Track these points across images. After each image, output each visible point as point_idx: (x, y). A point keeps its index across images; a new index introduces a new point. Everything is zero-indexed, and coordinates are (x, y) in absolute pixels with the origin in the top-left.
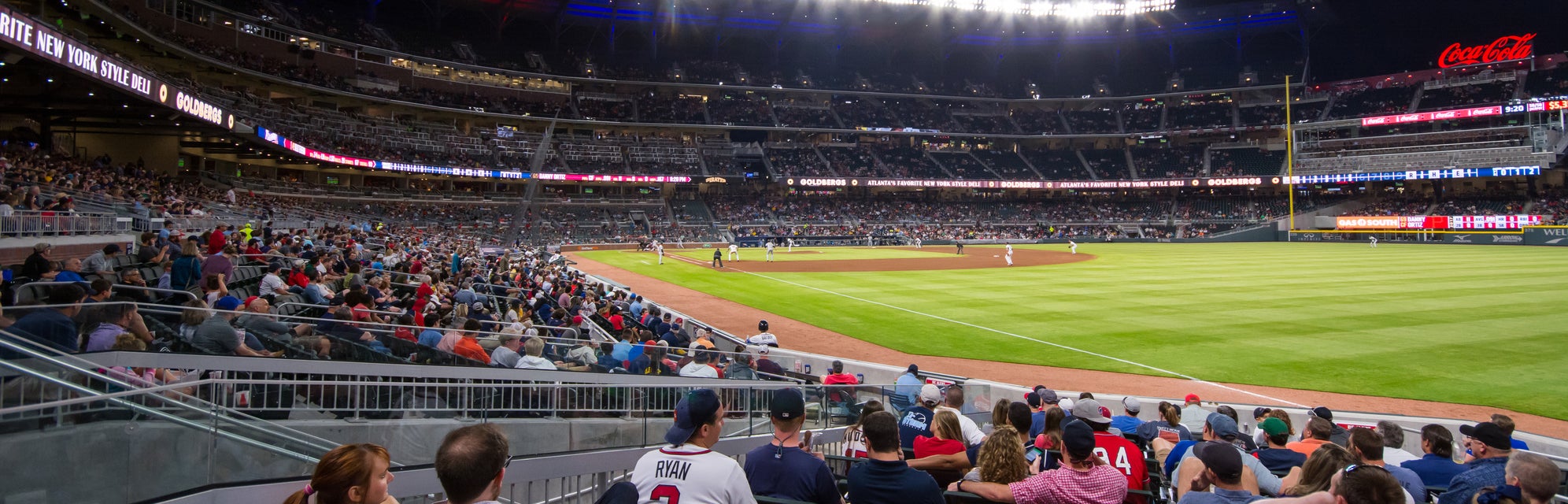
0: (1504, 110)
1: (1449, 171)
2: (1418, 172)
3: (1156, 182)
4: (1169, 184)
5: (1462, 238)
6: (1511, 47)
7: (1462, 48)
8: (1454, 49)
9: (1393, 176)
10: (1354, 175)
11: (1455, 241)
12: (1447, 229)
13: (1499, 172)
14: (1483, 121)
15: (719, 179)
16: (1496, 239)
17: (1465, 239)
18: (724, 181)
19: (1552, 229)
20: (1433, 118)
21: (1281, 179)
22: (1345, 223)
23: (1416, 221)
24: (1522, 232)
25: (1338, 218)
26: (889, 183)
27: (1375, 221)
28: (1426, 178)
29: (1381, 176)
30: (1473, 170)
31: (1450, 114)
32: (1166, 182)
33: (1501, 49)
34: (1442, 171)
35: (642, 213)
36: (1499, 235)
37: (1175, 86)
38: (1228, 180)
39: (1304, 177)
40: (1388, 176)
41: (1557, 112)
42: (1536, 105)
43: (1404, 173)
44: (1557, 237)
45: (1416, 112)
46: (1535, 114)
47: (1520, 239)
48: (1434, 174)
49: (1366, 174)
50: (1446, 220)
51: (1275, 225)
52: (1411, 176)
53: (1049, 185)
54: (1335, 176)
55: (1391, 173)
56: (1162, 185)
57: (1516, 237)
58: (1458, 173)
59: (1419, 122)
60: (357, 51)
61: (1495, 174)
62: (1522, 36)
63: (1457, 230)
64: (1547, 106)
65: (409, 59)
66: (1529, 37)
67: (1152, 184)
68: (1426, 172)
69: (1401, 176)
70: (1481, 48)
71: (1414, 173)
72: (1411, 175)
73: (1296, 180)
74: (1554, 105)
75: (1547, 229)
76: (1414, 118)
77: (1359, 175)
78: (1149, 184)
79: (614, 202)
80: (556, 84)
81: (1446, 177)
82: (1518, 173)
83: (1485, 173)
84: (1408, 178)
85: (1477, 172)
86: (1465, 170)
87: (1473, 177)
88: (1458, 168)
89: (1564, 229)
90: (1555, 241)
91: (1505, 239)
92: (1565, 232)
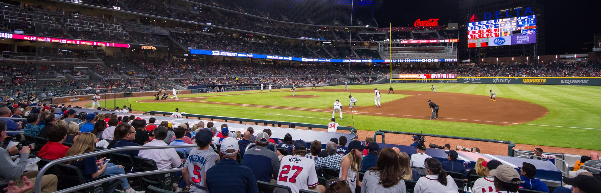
0: (439, 41)
1: (434, 59)
2: (425, 60)
6: (433, 22)
7: (421, 21)
8: (418, 21)
9: (418, 61)
10: (407, 60)
11: (440, 82)
12: (431, 79)
14: (434, 44)
15: (151, 47)
16: (450, 81)
17: (442, 81)
18: (155, 49)
19: (466, 78)
20: (421, 42)
21: (383, 60)
22: (402, 76)
23: (422, 76)
24: (457, 79)
25: (400, 75)
27: (409, 76)
29: (415, 61)
30: (440, 59)
31: (425, 41)
33: (430, 22)
34: (432, 59)
36: (451, 80)
37: (336, 23)
39: (391, 60)
41: (452, 43)
42: (447, 41)
43: (421, 60)
44: (468, 81)
45: (416, 40)
46: (446, 43)
47: (456, 81)
48: (430, 60)
49: (410, 60)
50: (430, 75)
51: (386, 77)
54: (401, 60)
55: (418, 60)
57: (455, 81)
58: (436, 60)
59: (417, 43)
61: (446, 61)
62: (435, 19)
63: (433, 79)
64: (450, 41)
66: (437, 20)
68: (427, 59)
70: (425, 21)
72: (423, 60)
73: (389, 61)
74: (451, 41)
75: (465, 78)
76: (416, 42)
81: (433, 61)
82: (451, 61)
83: (443, 60)
84: (422, 61)
85: (441, 60)
86: (438, 59)
87: (440, 62)
88: (436, 58)
89: (470, 78)
90: (467, 82)
91: (453, 81)
92: (470, 79)
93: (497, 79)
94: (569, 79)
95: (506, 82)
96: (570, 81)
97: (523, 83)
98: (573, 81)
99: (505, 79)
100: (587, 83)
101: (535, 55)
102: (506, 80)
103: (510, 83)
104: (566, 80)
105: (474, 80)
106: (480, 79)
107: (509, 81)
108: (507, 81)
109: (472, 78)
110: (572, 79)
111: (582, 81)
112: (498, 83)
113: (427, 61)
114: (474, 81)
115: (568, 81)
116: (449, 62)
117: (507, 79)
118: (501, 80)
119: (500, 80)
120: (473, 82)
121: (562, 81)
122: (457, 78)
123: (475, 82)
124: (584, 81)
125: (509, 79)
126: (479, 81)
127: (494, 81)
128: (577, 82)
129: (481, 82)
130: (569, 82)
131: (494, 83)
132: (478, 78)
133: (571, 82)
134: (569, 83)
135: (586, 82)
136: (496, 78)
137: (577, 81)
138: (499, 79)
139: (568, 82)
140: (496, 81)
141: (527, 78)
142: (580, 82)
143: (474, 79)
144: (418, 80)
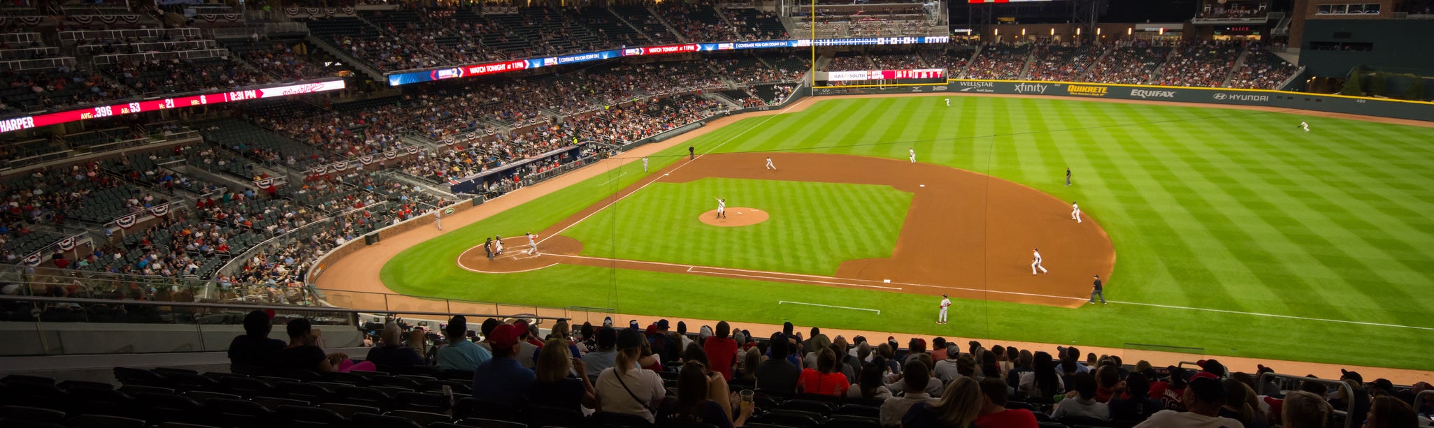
1: (902, 38)
2: (885, 39)
5: (917, 88)
9: (870, 41)
10: (846, 39)
11: (914, 91)
12: (894, 81)
13: (929, 40)
16: (934, 89)
19: (965, 81)
22: (833, 76)
23: (877, 75)
24: (947, 84)
25: (830, 73)
28: (889, 43)
29: (863, 42)
30: (915, 39)
34: (898, 39)
40: (868, 41)
43: (876, 39)
44: (968, 87)
47: (946, 88)
50: (893, 72)
51: (803, 83)
52: (881, 41)
54: (834, 41)
55: (869, 39)
57: (943, 87)
58: (907, 41)
61: (926, 42)
69: (875, 41)
71: (883, 39)
75: (962, 81)
81: (900, 43)
82: (937, 41)
83: (921, 40)
84: (879, 43)
85: (917, 40)
86: (911, 38)
87: (915, 43)
88: (907, 36)
89: (973, 82)
90: (966, 90)
91: (939, 88)
92: (973, 84)
93: (1022, 85)
94: (1145, 89)
95: (1038, 90)
96: (1147, 92)
97: (1068, 94)
98: (1151, 92)
99: (1036, 84)
100: (1172, 96)
101: (1093, 23)
102: (1038, 86)
103: (1045, 94)
104: (1140, 91)
105: (980, 86)
106: (991, 85)
107: (1043, 90)
108: (1040, 88)
109: (976, 82)
110: (1149, 89)
111: (1165, 94)
112: (1024, 93)
114: (980, 89)
115: (1143, 92)
116: (932, 43)
117: (1041, 84)
118: (1030, 88)
119: (1029, 86)
120: (978, 90)
121: (1133, 93)
122: (948, 79)
123: (983, 90)
124: (1167, 94)
125: (1044, 85)
126: (990, 88)
127: (1017, 87)
128: (1157, 95)
129: (993, 91)
130: (1144, 94)
131: (1017, 93)
132: (988, 83)
133: (1148, 94)
134: (1144, 97)
135: (1171, 94)
136: (1021, 83)
137: (1158, 93)
138: (1026, 84)
139: (1142, 95)
140: (1020, 88)
141: (1075, 85)
142: (1162, 95)
143: (981, 84)
144: (869, 88)
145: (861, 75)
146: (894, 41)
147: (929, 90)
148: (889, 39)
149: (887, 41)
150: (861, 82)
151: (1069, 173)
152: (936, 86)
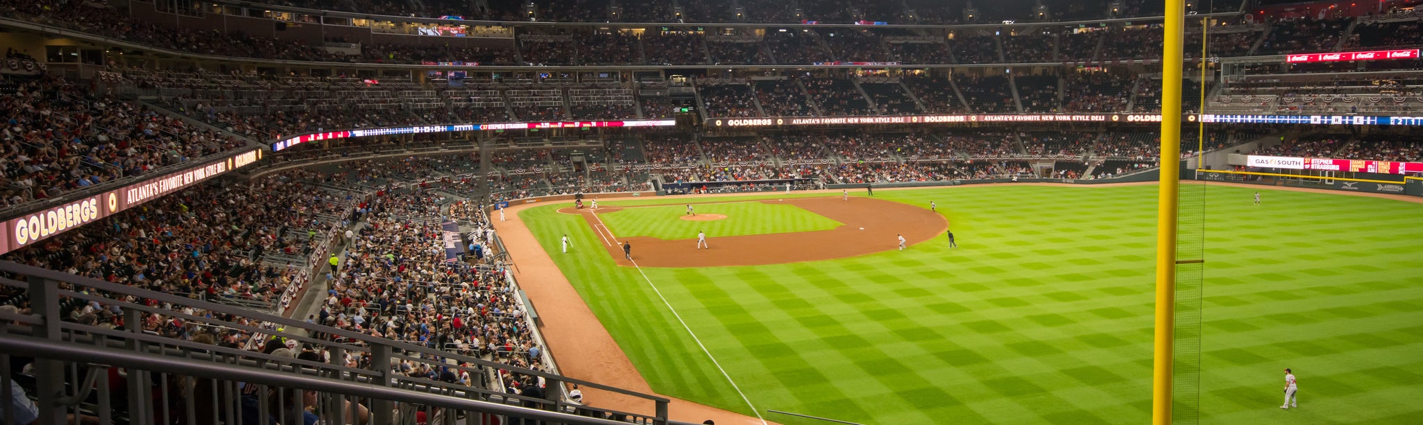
1: (1351, 117)
2: (1323, 117)
3: (1078, 117)
4: (1090, 118)
5: (1350, 185)
9: (1300, 120)
10: (1263, 116)
11: (1343, 187)
13: (1397, 121)
16: (1380, 188)
17: (1352, 186)
20: (1354, 58)
21: (1197, 117)
22: (1253, 161)
23: (1325, 164)
24: (1404, 183)
25: (1247, 157)
26: (813, 122)
28: (1329, 122)
29: (1288, 119)
30: (1372, 117)
31: (1369, 55)
32: (1087, 117)
34: (1343, 117)
35: (582, 155)
37: (1116, 10)
38: (1146, 117)
39: (1218, 116)
40: (1295, 119)
43: (1309, 117)
45: (1341, 50)
47: (1402, 189)
49: (1274, 117)
51: (1185, 163)
52: (1315, 120)
53: (973, 118)
54: (1247, 117)
55: (1297, 117)
56: (1084, 119)
57: (1396, 187)
58: (1359, 120)
59: (1339, 62)
60: (322, 17)
65: (367, 18)
67: (1074, 118)
69: (1307, 120)
71: (1319, 118)
73: (1210, 118)
76: (1337, 57)
77: (1268, 116)
78: (1071, 118)
79: (557, 144)
80: (500, 29)
81: (1347, 123)
83: (1383, 121)
84: (1312, 122)
85: (1376, 120)
86: (1365, 118)
87: (1372, 125)
88: (1359, 114)
91: (1389, 188)
113: (1330, 122)
116: (1403, 125)
122: (1406, 177)
144: (1310, 179)
145: (1296, 163)
146: (1337, 120)
147: (1372, 189)
148: (1329, 117)
149: (1326, 120)
150: (1294, 171)
151: (951, 236)
152: (1383, 184)
